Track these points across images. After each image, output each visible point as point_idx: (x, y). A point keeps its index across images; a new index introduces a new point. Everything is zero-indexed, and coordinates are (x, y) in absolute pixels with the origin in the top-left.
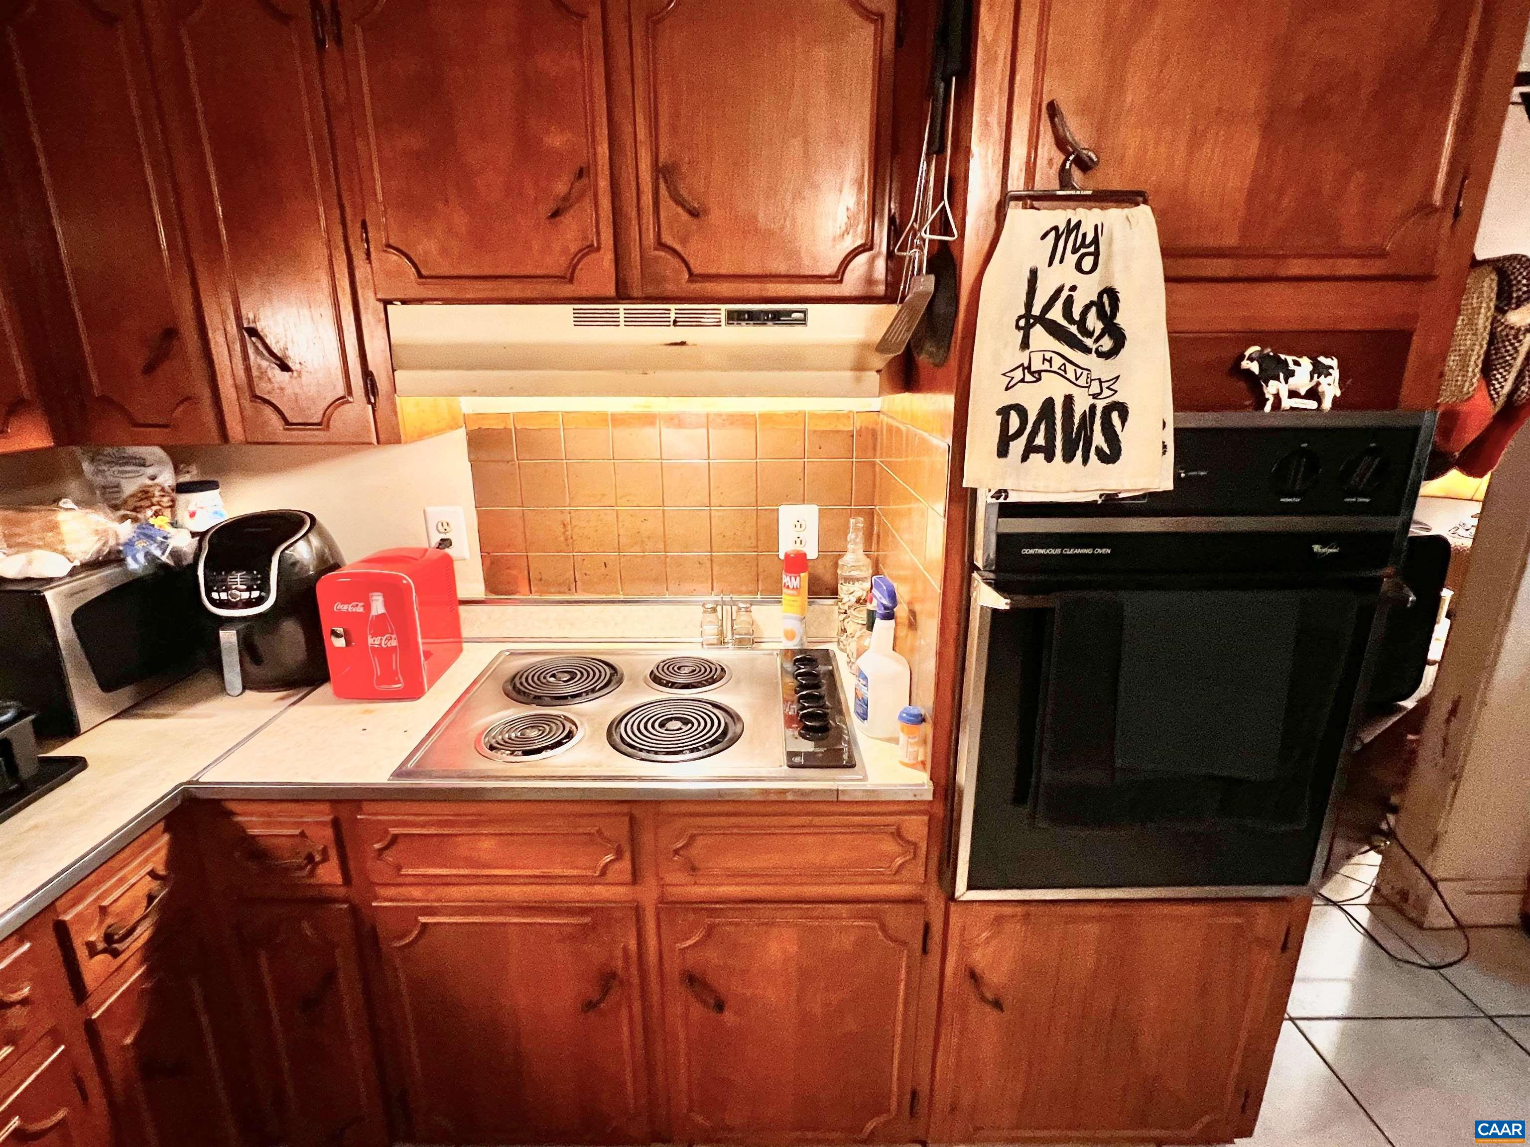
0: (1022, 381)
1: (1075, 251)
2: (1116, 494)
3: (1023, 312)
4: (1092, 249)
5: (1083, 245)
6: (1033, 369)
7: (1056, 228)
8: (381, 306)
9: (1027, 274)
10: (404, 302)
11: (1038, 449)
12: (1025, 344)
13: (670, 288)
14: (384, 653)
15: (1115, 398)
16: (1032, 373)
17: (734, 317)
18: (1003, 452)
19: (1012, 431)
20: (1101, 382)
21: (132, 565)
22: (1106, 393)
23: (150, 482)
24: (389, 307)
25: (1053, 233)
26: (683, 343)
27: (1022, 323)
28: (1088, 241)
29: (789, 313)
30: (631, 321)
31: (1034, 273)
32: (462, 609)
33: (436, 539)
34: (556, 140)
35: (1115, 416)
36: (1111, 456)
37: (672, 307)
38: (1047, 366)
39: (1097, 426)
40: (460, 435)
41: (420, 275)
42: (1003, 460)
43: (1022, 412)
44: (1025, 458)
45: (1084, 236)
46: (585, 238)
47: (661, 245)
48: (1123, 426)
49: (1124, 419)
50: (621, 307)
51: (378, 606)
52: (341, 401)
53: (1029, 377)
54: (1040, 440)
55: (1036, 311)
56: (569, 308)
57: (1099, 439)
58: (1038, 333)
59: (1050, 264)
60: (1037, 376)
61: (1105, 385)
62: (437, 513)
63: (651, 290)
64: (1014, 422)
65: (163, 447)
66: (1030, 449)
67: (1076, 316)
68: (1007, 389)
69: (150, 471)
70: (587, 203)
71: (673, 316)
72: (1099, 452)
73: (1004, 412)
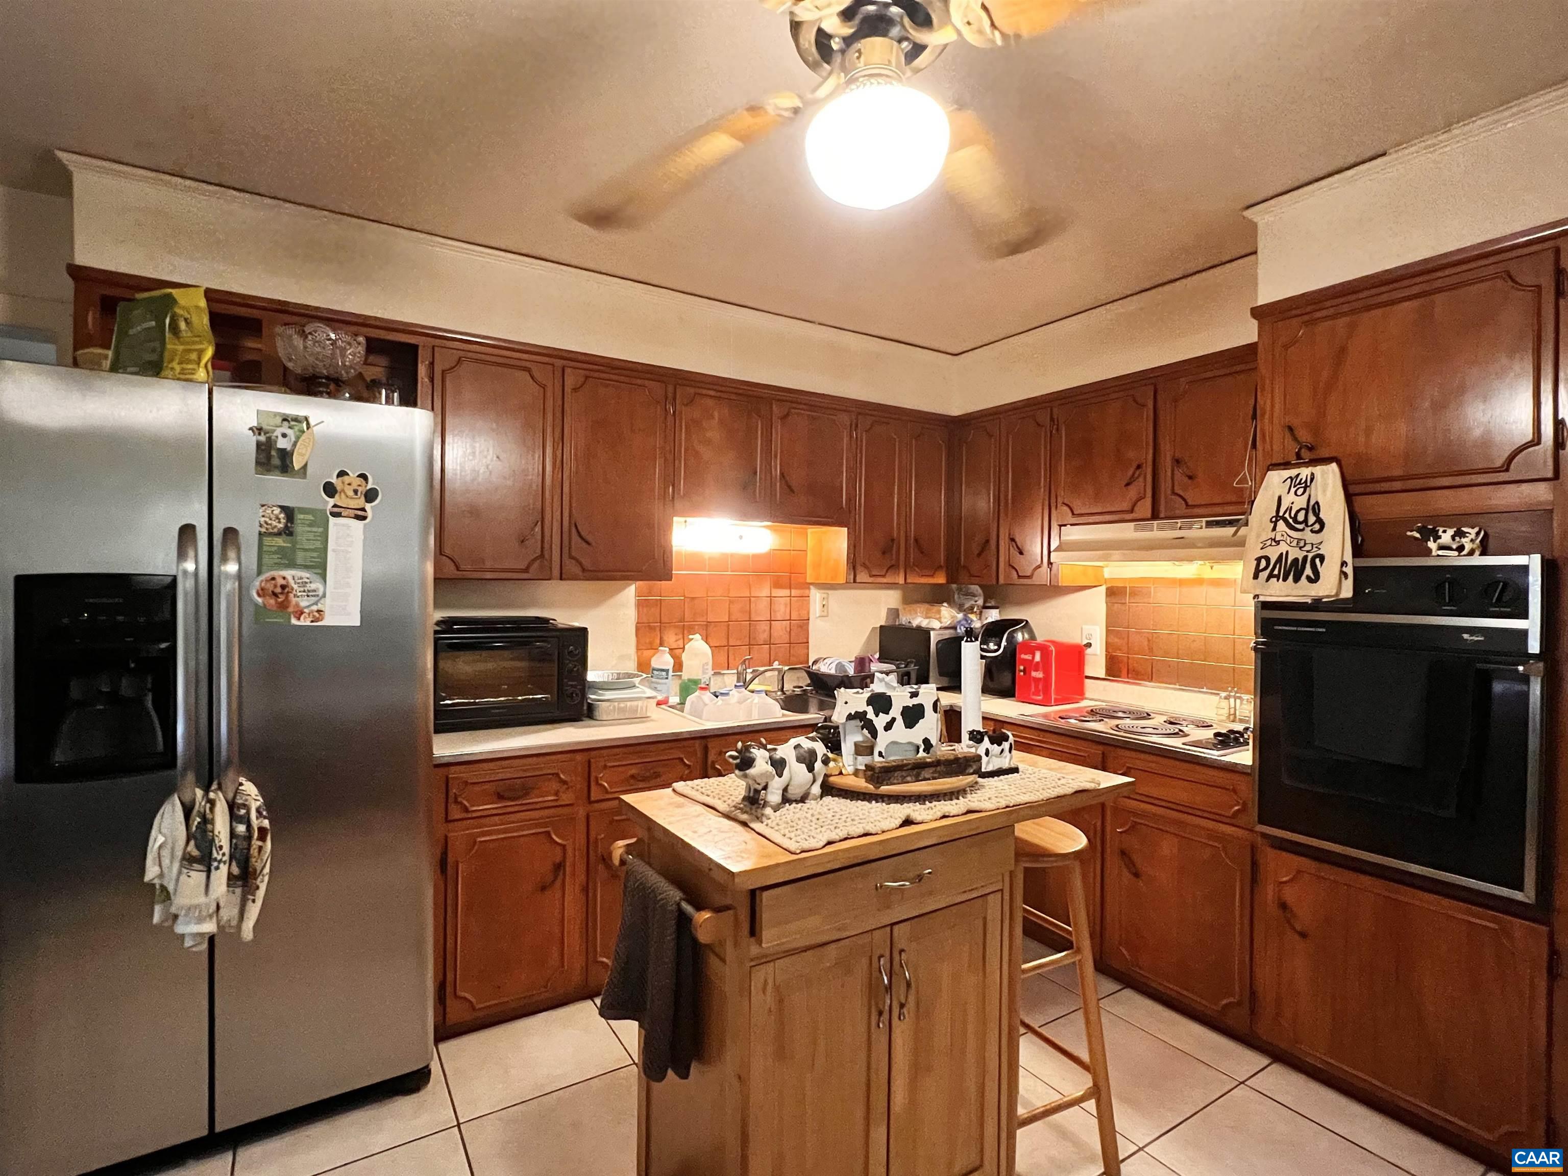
0: (1271, 545)
1: (1294, 487)
2: (1321, 599)
3: (1275, 514)
4: (1303, 485)
5: (1300, 483)
6: (1277, 539)
7: (1290, 477)
8: (1058, 527)
9: (1277, 498)
10: (1071, 525)
11: (1275, 576)
12: (1274, 529)
13: (1178, 512)
14: (1037, 680)
15: (1319, 552)
16: (1275, 542)
17: (1209, 524)
18: (1256, 577)
19: (1261, 568)
20: (1312, 544)
21: (959, 631)
22: (1315, 549)
23: (974, 603)
24: (1062, 528)
25: (1289, 480)
26: (1182, 538)
27: (1274, 519)
28: (1302, 482)
29: (1238, 520)
30: (1161, 529)
31: (1280, 499)
32: (1087, 681)
33: (1085, 642)
34: (1131, 454)
35: (1317, 560)
36: (1315, 578)
37: (1179, 521)
38: (1282, 539)
39: (1308, 566)
40: (1103, 589)
41: (1073, 514)
42: (1256, 581)
43: (1268, 559)
44: (1268, 580)
45: (1301, 479)
46: (1140, 493)
47: (1174, 493)
48: (1321, 565)
49: (1322, 562)
50: (1155, 522)
51: (1038, 657)
52: (1039, 567)
53: (1274, 543)
54: (1276, 572)
55: (1281, 514)
56: (1132, 524)
57: (1308, 571)
58: (1281, 523)
59: (1288, 493)
60: (1278, 543)
61: (1315, 546)
62: (1087, 628)
63: (1169, 514)
64: (1263, 563)
65: (981, 586)
66: (1271, 576)
67: (1293, 516)
68: (1262, 549)
69: (976, 598)
70: (1141, 479)
71: (1179, 525)
72: (1308, 578)
73: (1259, 560)
